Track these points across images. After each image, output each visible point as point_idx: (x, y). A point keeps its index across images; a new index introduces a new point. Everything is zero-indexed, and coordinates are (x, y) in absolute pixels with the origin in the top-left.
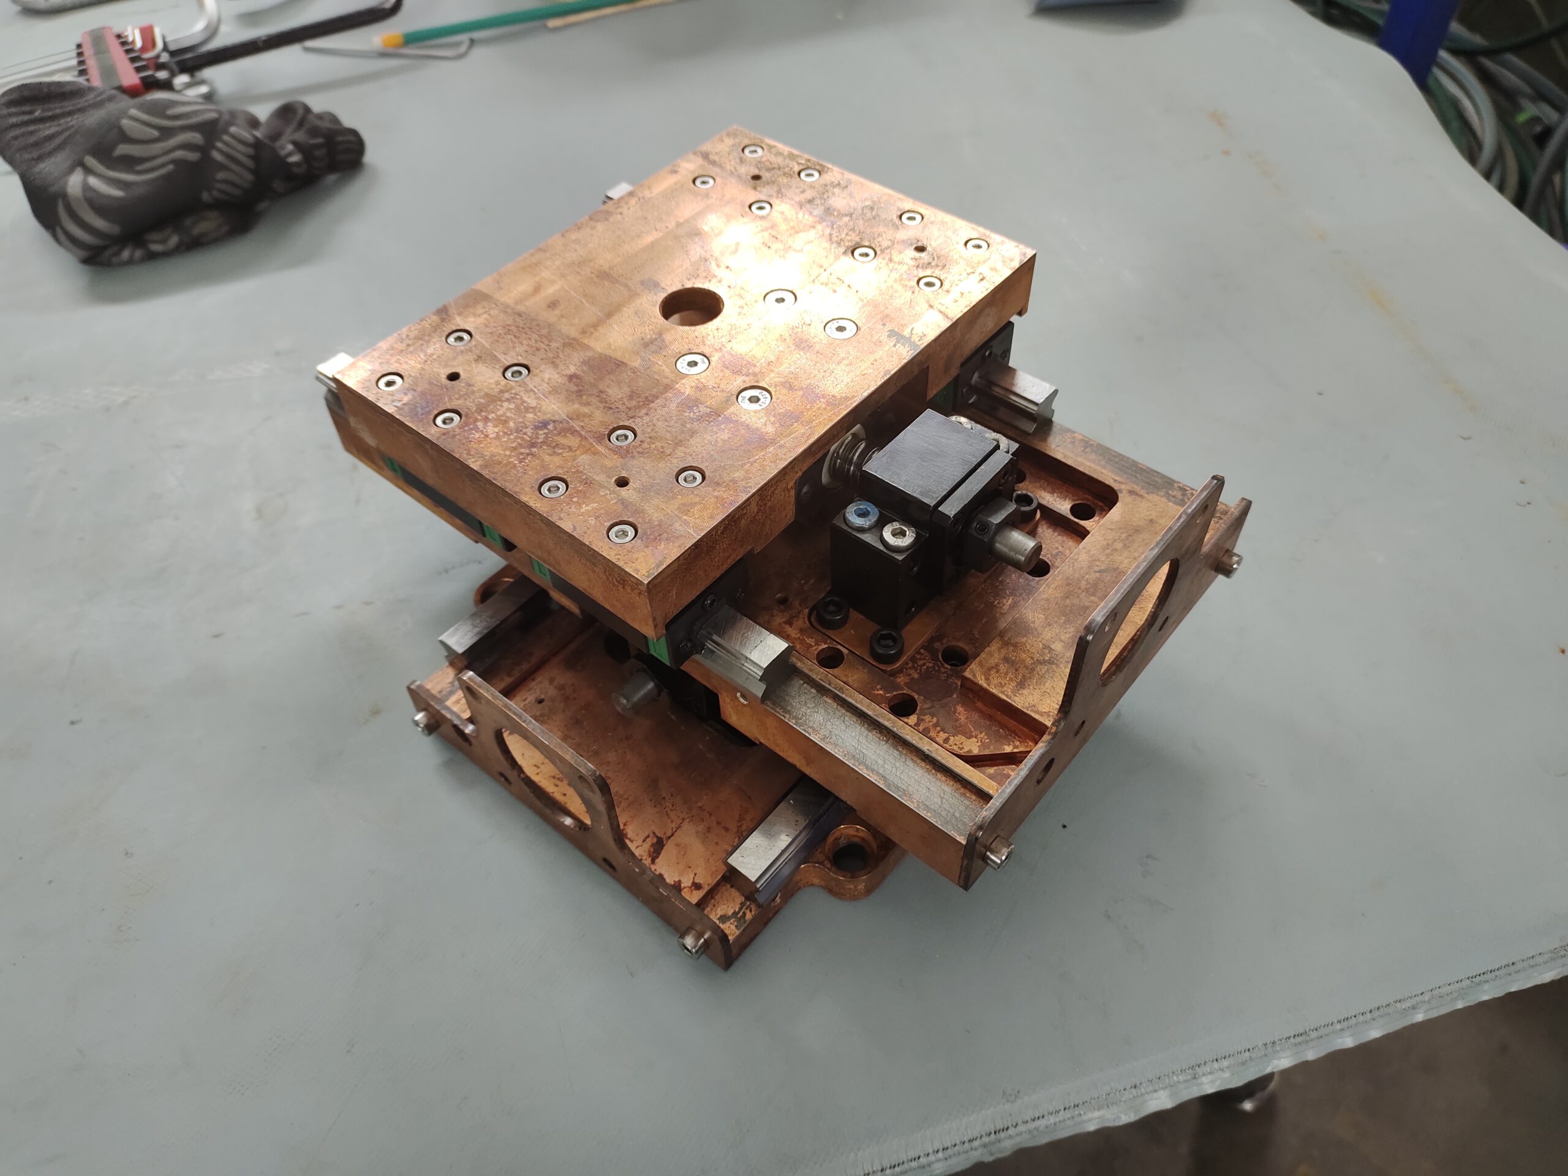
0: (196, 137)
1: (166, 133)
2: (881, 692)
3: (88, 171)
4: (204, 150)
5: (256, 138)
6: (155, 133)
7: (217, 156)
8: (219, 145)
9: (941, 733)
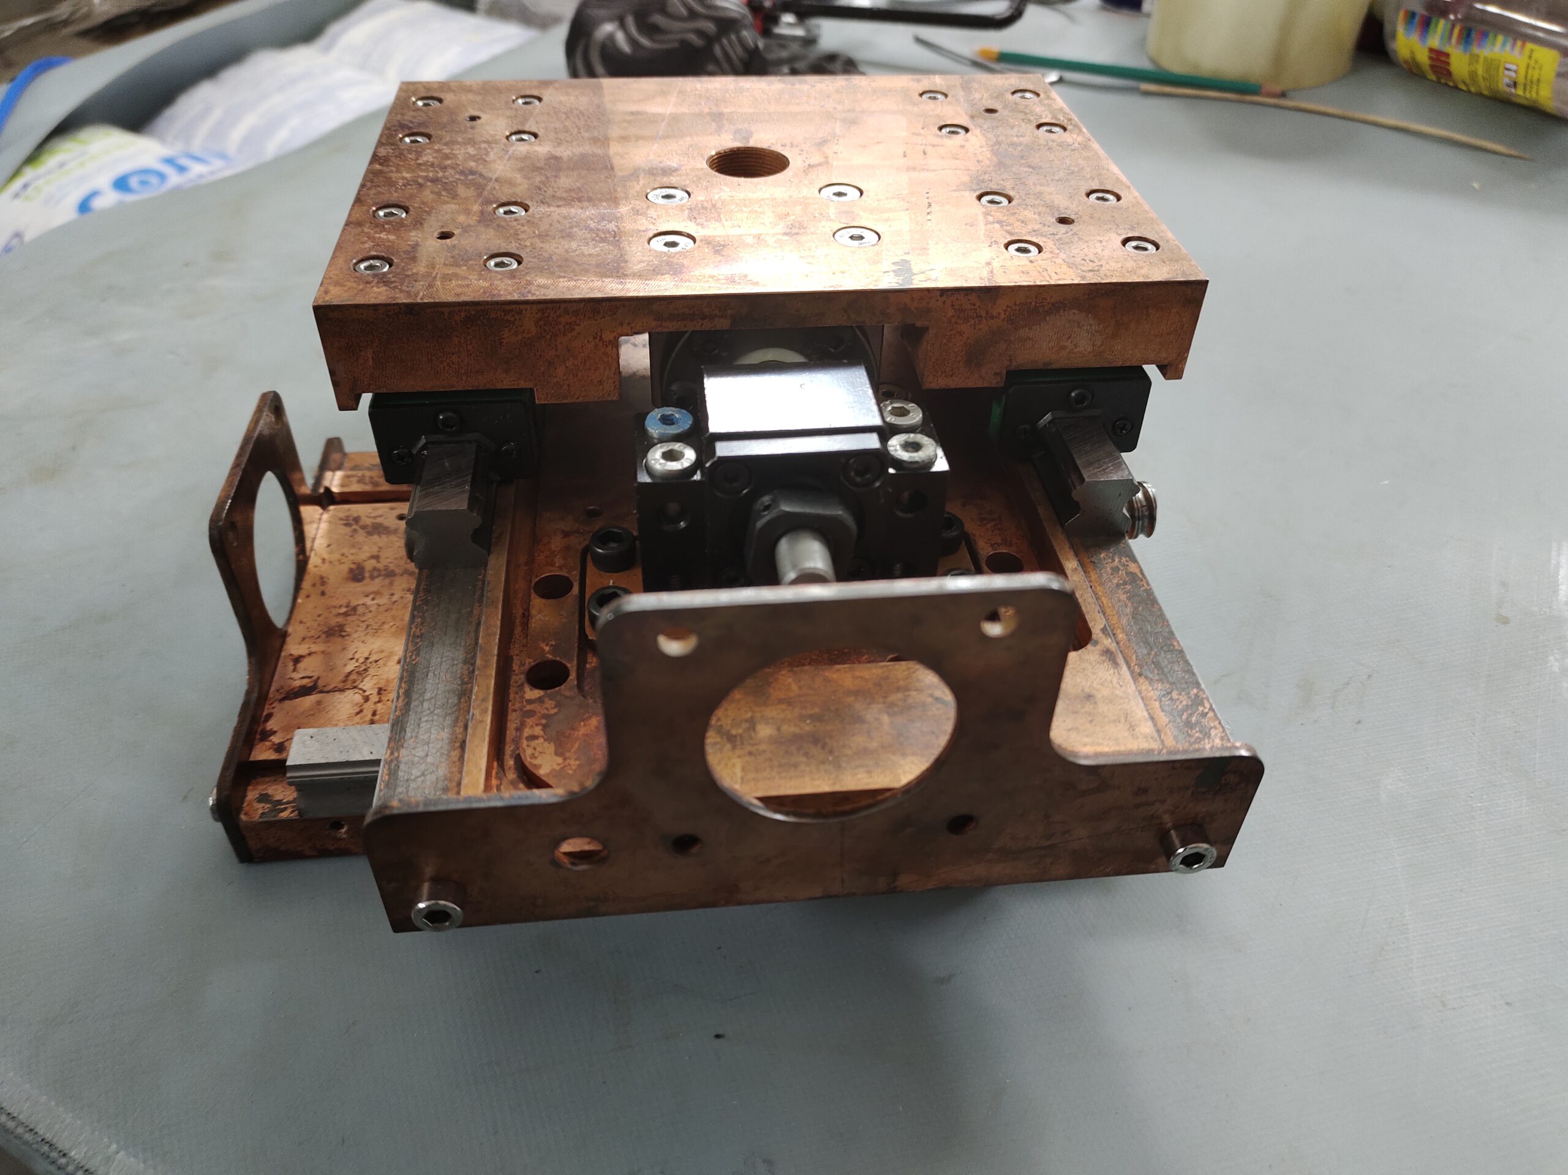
0: (710, 27)
1: (693, 15)
2: (547, 649)
3: (623, 26)
4: (710, 40)
5: (757, 47)
6: (684, 12)
7: (717, 50)
8: (725, 41)
9: (540, 728)
